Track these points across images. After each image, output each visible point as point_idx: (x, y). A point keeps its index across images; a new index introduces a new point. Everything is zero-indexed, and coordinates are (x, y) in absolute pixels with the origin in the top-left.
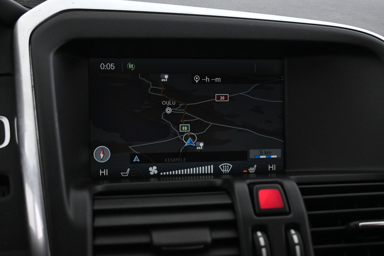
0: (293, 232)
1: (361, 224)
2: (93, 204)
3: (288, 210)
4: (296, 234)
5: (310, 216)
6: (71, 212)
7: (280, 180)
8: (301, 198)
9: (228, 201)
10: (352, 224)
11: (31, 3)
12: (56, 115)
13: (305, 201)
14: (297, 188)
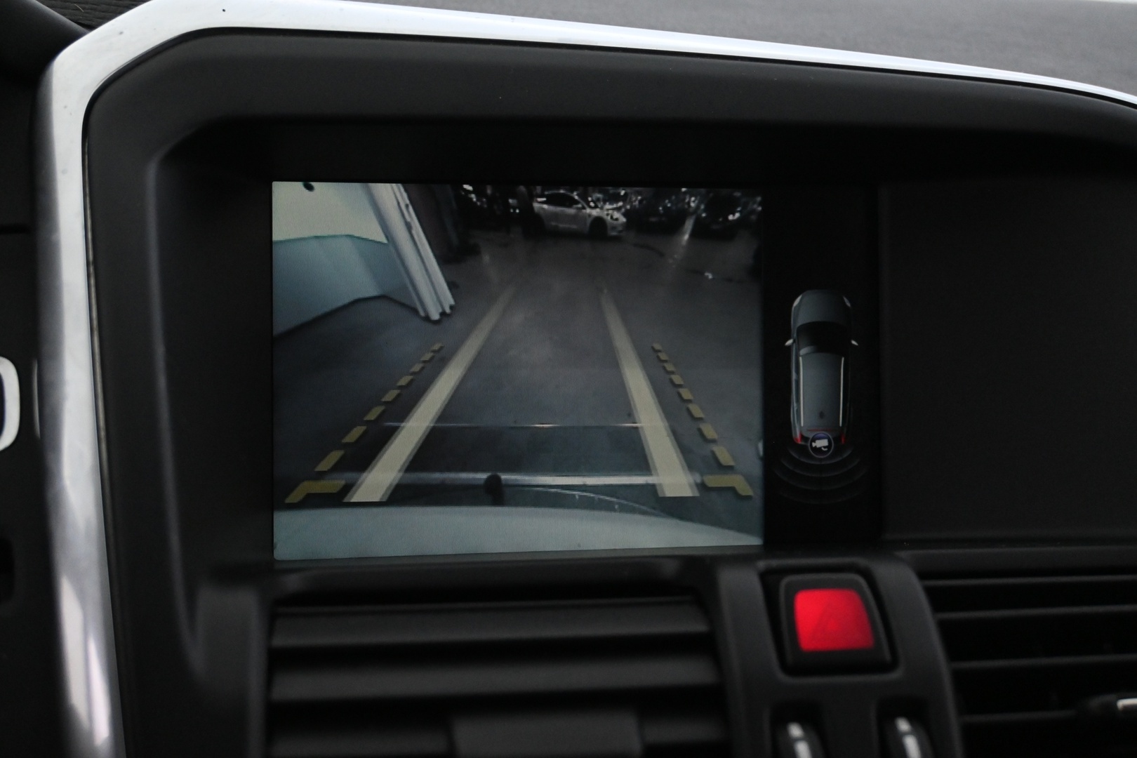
0: (903, 725)
1: (1123, 703)
2: (270, 632)
3: (887, 656)
4: (914, 732)
5: (958, 677)
6: (197, 655)
7: (862, 561)
8: (929, 619)
9: (696, 626)
10: (1096, 702)
11: (97, 13)
12: (160, 350)
13: (944, 627)
14: (917, 586)
